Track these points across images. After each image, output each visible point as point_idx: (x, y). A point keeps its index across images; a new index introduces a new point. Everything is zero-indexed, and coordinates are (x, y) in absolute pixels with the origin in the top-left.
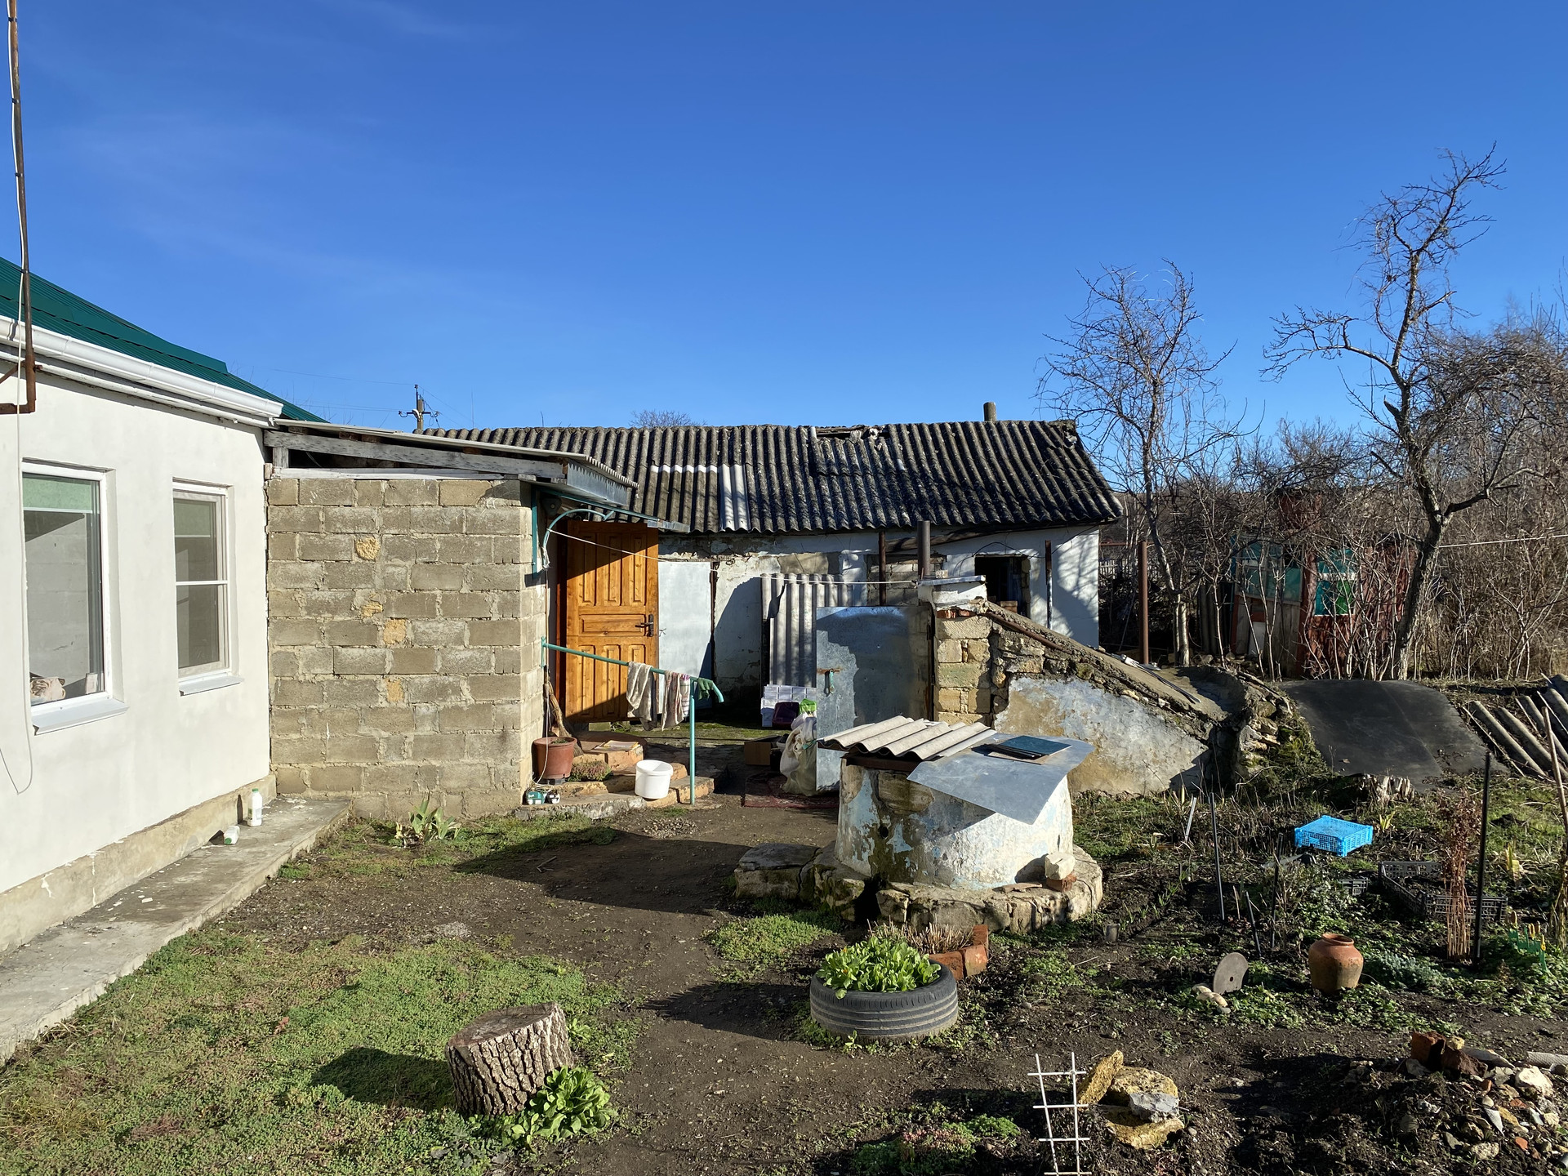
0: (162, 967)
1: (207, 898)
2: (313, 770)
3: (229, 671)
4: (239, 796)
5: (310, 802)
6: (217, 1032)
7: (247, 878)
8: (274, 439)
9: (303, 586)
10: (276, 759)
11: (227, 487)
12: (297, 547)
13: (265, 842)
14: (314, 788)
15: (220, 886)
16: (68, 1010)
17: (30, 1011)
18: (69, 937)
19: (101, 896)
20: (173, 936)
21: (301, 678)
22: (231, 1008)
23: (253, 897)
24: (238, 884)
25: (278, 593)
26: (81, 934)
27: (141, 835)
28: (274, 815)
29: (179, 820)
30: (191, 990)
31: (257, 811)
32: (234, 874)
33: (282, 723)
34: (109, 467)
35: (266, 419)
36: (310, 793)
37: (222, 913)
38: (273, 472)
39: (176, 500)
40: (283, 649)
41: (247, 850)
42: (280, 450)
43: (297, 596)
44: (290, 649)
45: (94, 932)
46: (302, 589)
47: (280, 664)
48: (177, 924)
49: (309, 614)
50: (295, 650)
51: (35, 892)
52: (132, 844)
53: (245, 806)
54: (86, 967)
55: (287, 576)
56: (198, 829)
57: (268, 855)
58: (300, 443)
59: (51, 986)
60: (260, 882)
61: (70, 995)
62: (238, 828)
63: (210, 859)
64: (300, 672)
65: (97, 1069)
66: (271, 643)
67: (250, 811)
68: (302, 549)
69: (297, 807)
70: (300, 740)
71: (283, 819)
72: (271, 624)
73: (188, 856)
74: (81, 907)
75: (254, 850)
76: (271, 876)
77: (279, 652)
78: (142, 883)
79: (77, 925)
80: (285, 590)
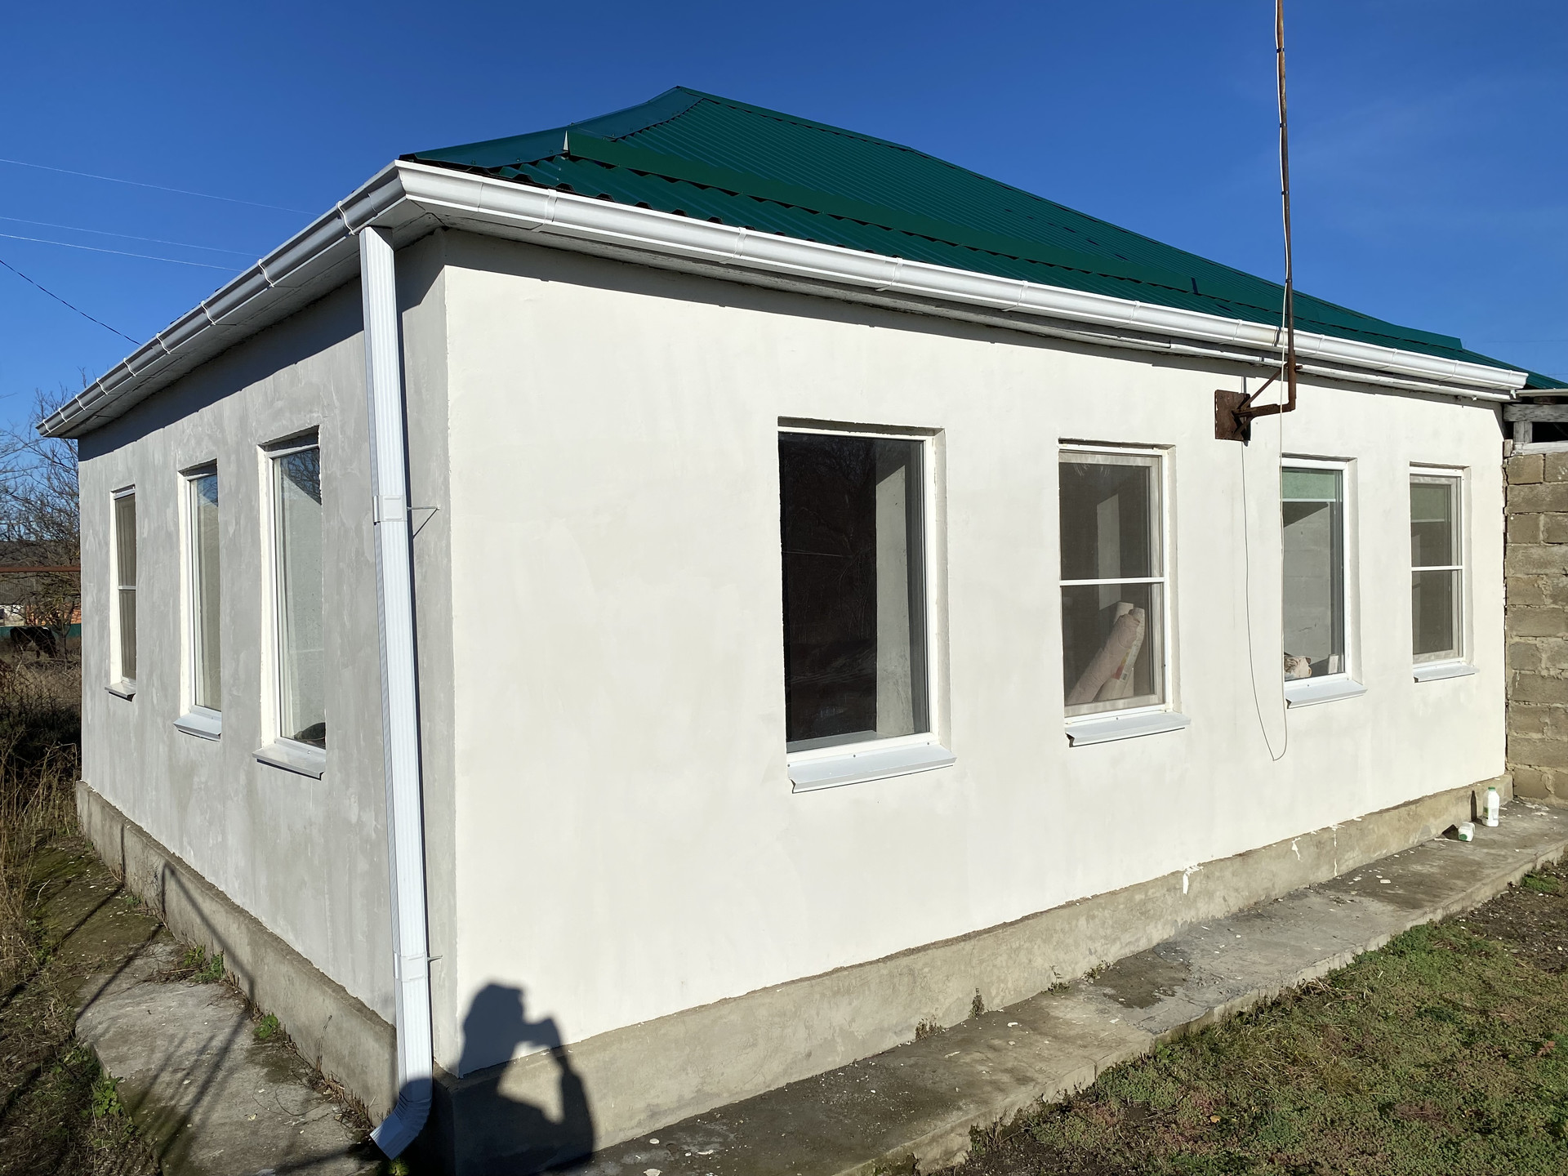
0: (1406, 952)
1: (1446, 892)
2: (1557, 775)
3: (1462, 662)
4: (1473, 792)
5: (1554, 810)
6: (1472, 1034)
7: (1488, 880)
8: (1515, 413)
9: (1548, 571)
10: (1513, 759)
11: (1463, 468)
12: (1542, 528)
13: (1504, 845)
14: (1558, 795)
15: (1459, 883)
16: (1321, 970)
17: (1289, 962)
18: (1315, 900)
19: (1341, 868)
20: (1415, 923)
21: (1545, 673)
22: (1484, 1012)
23: (1493, 901)
24: (1478, 885)
25: (1518, 579)
26: (1325, 901)
27: (1376, 816)
28: (1511, 818)
29: (1413, 807)
30: (1439, 983)
31: (1493, 810)
32: (1473, 873)
33: (1520, 719)
34: (1351, 457)
35: (1507, 392)
36: (1554, 800)
37: (1463, 911)
38: (1514, 449)
39: (1412, 485)
40: (1522, 640)
41: (1485, 850)
42: (1522, 423)
43: (1540, 582)
44: (1531, 641)
45: (1339, 901)
46: (1546, 575)
47: (1518, 658)
48: (1419, 912)
49: (1555, 602)
50: (1537, 642)
51: (1287, 852)
52: (1369, 823)
53: (1479, 803)
54: (1335, 933)
55: (1529, 560)
56: (1432, 820)
57: (1510, 860)
58: (1546, 414)
59: (1305, 943)
60: (1501, 887)
61: (1323, 956)
62: (1472, 825)
63: (1444, 853)
64: (1543, 666)
65: (1354, 1035)
66: (1508, 633)
67: (1486, 810)
68: (1548, 530)
69: (1539, 814)
70: (1542, 740)
71: (1521, 825)
72: (1508, 613)
73: (1422, 845)
74: (1324, 875)
75: (1493, 851)
76: (1514, 883)
77: (1517, 643)
78: (1377, 863)
79: (1321, 891)
80: (1526, 577)
